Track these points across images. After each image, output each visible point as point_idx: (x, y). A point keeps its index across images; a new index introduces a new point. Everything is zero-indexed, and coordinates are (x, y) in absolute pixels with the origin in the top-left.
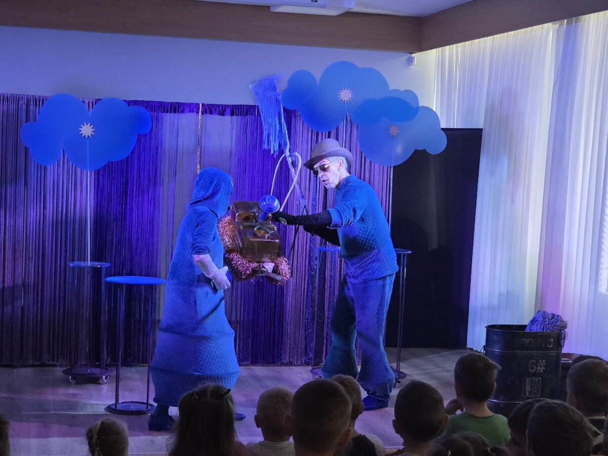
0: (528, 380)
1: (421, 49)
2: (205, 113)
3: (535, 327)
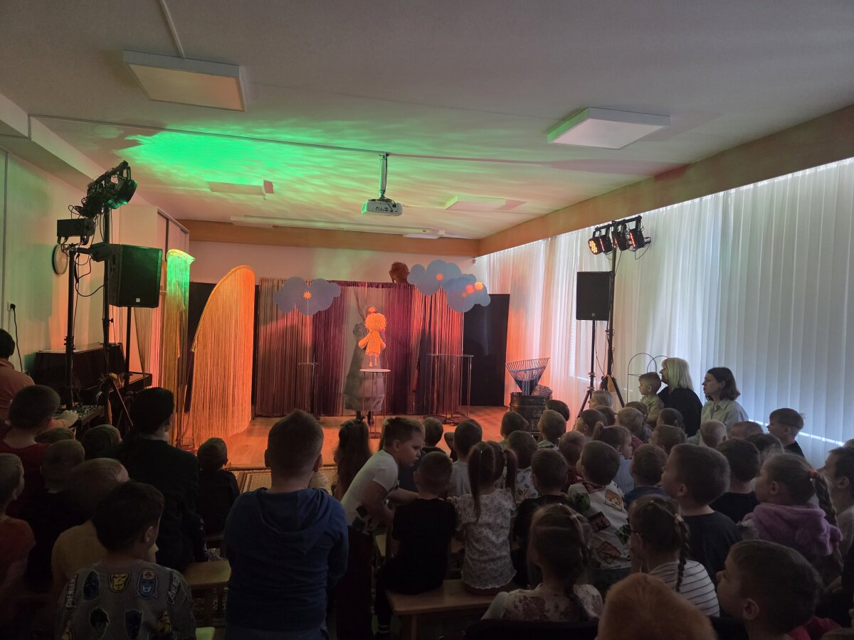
0: (533, 421)
1: (479, 255)
2: (368, 286)
3: (536, 394)
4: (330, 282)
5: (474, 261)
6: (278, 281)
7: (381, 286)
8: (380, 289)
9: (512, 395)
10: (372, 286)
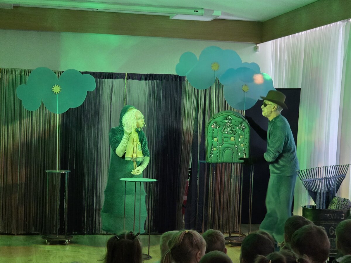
2: (128, 78)
3: (333, 207)
4: (83, 73)
5: (256, 49)
6: (21, 72)
8: (143, 82)
9: (305, 209)
10: (133, 79)
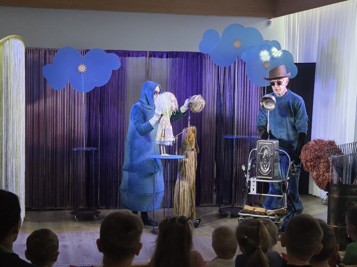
2: (151, 56)
5: (269, 23)
7: (165, 55)
8: (165, 60)
10: (155, 56)
